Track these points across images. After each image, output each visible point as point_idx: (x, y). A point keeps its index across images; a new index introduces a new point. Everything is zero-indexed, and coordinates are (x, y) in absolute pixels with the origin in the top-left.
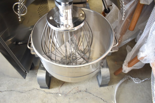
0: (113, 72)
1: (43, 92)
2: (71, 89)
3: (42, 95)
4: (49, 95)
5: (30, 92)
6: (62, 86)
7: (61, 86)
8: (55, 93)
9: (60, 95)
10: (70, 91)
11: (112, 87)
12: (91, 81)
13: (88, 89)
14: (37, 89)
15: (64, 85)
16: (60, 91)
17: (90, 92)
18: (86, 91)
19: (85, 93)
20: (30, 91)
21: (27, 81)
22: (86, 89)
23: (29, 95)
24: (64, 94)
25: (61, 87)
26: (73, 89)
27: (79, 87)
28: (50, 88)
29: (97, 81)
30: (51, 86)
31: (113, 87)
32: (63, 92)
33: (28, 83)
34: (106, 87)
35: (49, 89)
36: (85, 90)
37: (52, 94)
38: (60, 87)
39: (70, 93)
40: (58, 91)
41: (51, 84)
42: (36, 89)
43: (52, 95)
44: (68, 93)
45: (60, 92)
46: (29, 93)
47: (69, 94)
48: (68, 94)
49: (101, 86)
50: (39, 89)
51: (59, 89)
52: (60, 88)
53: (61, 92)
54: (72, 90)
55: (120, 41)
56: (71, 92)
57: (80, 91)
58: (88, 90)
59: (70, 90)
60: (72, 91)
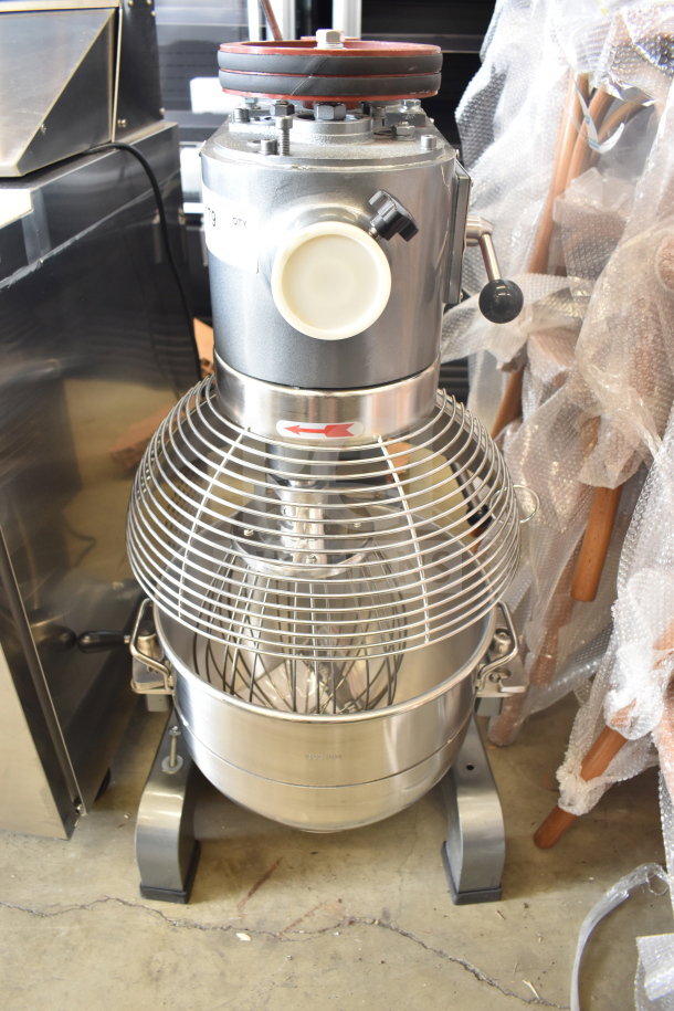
0: (532, 830)
1: (152, 920)
2: (304, 911)
3: (145, 931)
4: (184, 933)
5: (85, 914)
6: (259, 892)
7: (250, 888)
8: (215, 928)
9: (243, 937)
10: (300, 920)
11: (527, 906)
12: (411, 873)
13: (393, 911)
14: (125, 903)
15: (265, 885)
16: (243, 916)
17: (405, 932)
18: (384, 922)
19: (376, 930)
20: (83, 907)
21: (72, 855)
22: (386, 914)
23: (77, 927)
24: (265, 935)
25: (250, 894)
26: (317, 908)
27: (345, 901)
28: (192, 898)
29: (443, 874)
30: (199, 886)
31: (530, 909)
32: (260, 923)
33: (77, 870)
34: (493, 906)
35: (186, 906)
36: (378, 916)
37: (201, 928)
38: (243, 895)
39: (294, 929)
40: (233, 917)
41: (197, 877)
42: (118, 900)
43: (201, 934)
44: (284, 927)
45: (241, 921)
46: (79, 921)
47: (291, 935)
48: (287, 935)
49: (465, 897)
50: (132, 901)
51: (240, 907)
52: (244, 901)
53: (251, 919)
54: (306, 916)
55: (549, 656)
56: (302, 924)
57: (351, 923)
58: (392, 918)
59: (298, 912)
60: (307, 920)
